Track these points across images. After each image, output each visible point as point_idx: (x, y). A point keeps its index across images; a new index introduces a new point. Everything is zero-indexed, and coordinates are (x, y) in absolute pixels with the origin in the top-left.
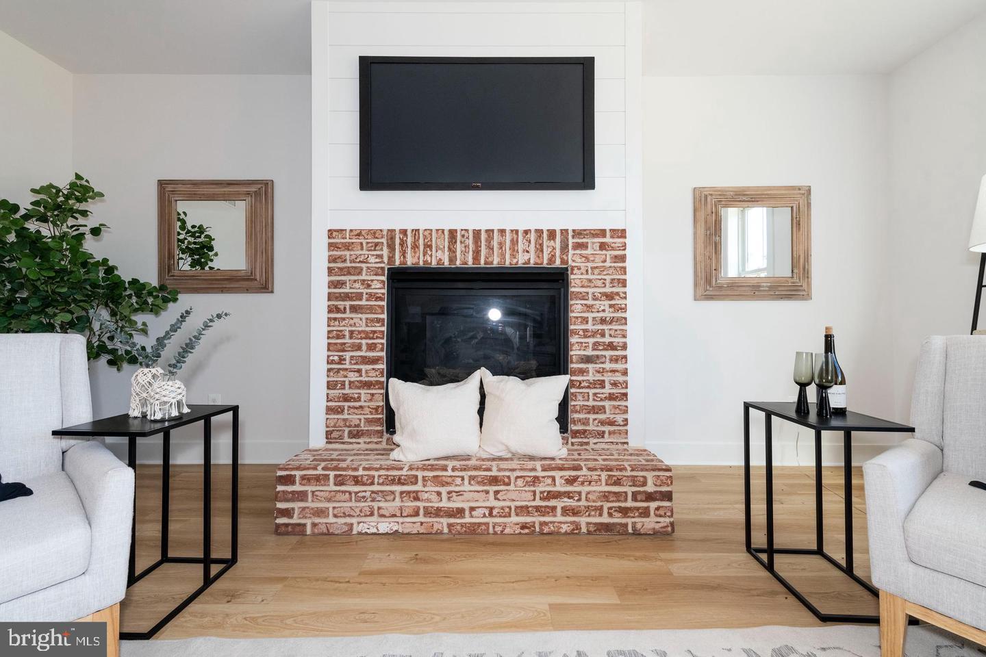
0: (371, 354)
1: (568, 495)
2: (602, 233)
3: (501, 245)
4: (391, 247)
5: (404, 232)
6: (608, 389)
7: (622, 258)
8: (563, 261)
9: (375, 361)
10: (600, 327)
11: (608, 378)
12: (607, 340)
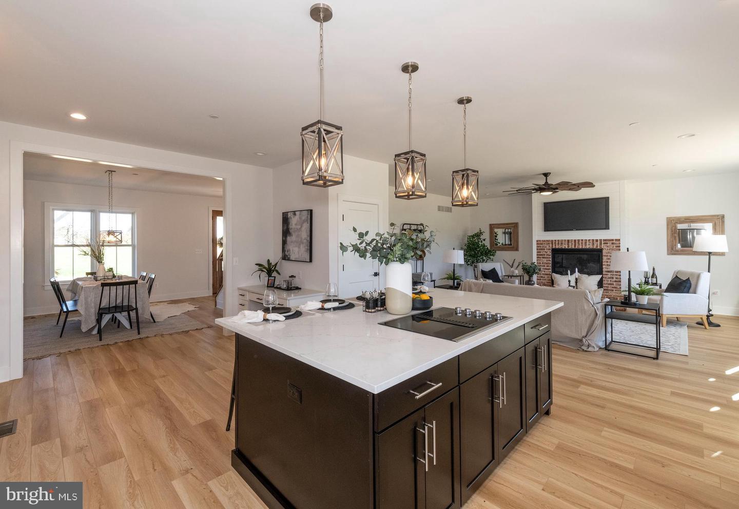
2: (613, 240)
3: (582, 243)
4: (552, 244)
5: (555, 240)
6: (614, 279)
7: (619, 246)
8: (600, 247)
9: (549, 269)
11: (615, 276)
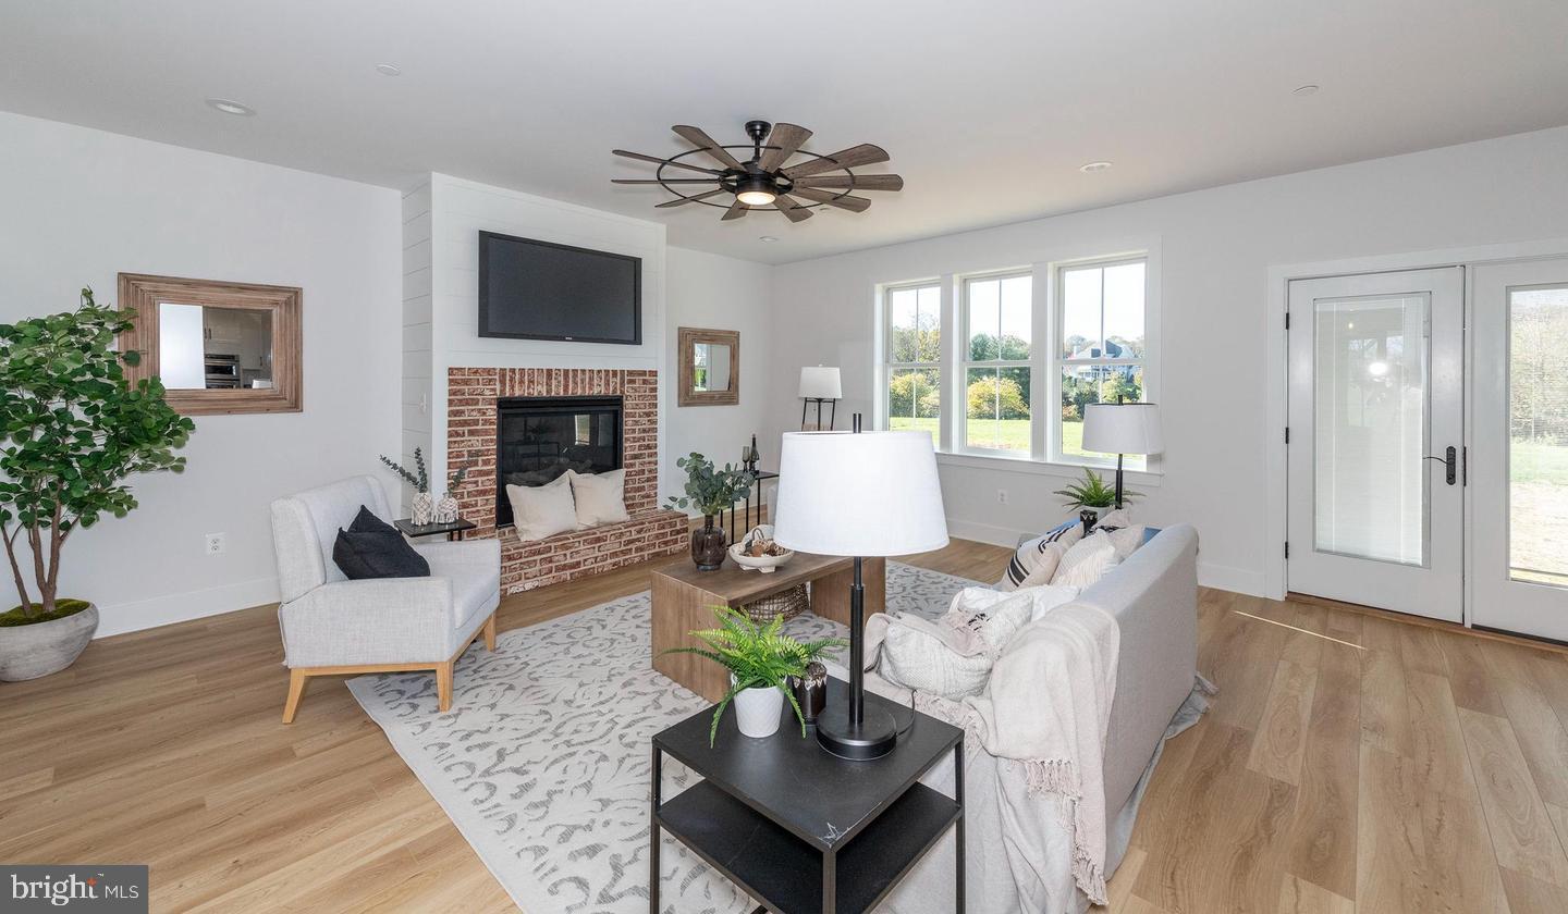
0: (485, 468)
1: (638, 540)
2: (645, 373)
3: (583, 381)
4: (503, 383)
5: (513, 371)
6: (647, 475)
7: (655, 390)
8: (621, 392)
9: (488, 473)
10: (642, 435)
11: (646, 468)
12: (646, 443)
